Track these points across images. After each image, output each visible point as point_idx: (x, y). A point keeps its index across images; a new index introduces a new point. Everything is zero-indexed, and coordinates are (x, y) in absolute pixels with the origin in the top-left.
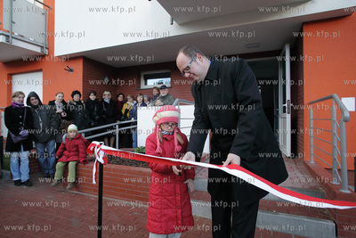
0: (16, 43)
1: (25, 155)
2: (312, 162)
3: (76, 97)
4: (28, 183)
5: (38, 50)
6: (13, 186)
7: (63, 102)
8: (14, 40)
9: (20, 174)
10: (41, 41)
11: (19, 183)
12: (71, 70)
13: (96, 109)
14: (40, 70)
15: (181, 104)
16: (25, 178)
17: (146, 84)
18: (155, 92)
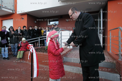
0: (3, 9)
1: (6, 48)
2: (110, 52)
3: (25, 28)
4: (8, 58)
5: (11, 11)
6: (2, 59)
7: (21, 30)
8: (3, 8)
9: (5, 55)
10: (12, 8)
11: (4, 58)
12: (23, 19)
13: (32, 33)
14: (12, 19)
15: (62, 31)
16: (7, 57)
17: (50, 23)
18: (53, 26)
